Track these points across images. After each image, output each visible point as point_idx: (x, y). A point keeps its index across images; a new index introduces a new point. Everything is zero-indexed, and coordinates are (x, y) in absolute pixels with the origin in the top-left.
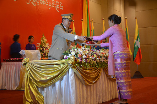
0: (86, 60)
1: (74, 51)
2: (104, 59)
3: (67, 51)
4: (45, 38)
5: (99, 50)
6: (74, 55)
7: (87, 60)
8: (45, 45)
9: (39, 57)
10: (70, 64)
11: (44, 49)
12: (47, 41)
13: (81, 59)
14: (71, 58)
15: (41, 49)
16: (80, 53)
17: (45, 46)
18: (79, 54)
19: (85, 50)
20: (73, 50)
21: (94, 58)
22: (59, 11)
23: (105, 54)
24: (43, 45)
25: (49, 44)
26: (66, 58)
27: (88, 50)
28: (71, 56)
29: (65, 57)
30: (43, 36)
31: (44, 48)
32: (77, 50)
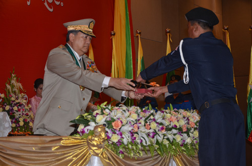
0: (133, 135)
1: (103, 114)
2: (174, 135)
3: (86, 114)
4: (17, 81)
5: (163, 112)
6: (104, 125)
7: (135, 135)
8: (17, 99)
9: (5, 128)
10: (94, 146)
11: (15, 108)
12: (22, 87)
13: (121, 135)
14: (97, 132)
15: (7, 108)
16: (119, 119)
17: (17, 101)
18: (114, 120)
19: (128, 111)
20: (99, 111)
21: (151, 131)
22: (51, 10)
23: (178, 121)
24: (13, 99)
25: (26, 96)
26: (83, 132)
27: (136, 112)
28: (96, 128)
29: (79, 130)
30: (13, 75)
31: (16, 105)
32: (111, 111)
